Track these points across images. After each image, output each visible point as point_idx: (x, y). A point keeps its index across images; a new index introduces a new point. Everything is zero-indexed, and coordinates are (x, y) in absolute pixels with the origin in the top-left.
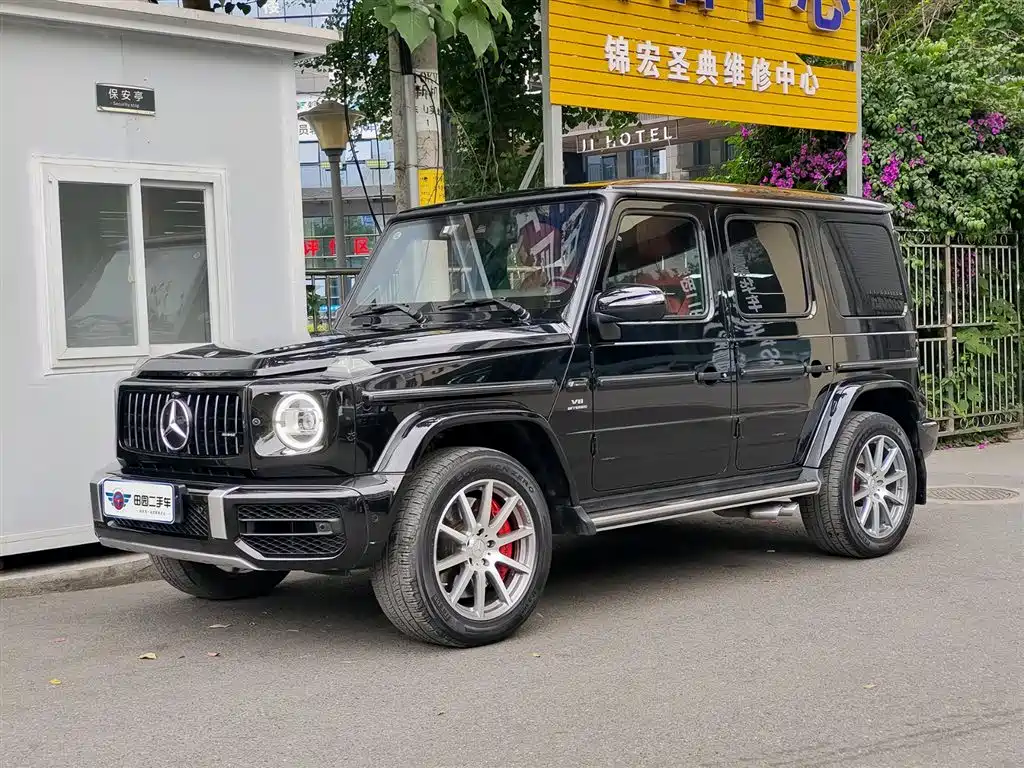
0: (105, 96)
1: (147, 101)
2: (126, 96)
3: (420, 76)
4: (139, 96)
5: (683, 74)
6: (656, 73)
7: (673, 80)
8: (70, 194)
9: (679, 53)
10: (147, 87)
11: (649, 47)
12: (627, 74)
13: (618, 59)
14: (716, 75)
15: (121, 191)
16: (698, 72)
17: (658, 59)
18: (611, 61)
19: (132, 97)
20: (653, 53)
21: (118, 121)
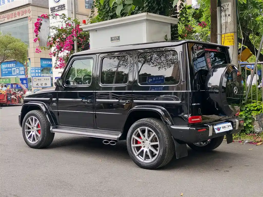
0: (112, 39)
3: (222, 6)
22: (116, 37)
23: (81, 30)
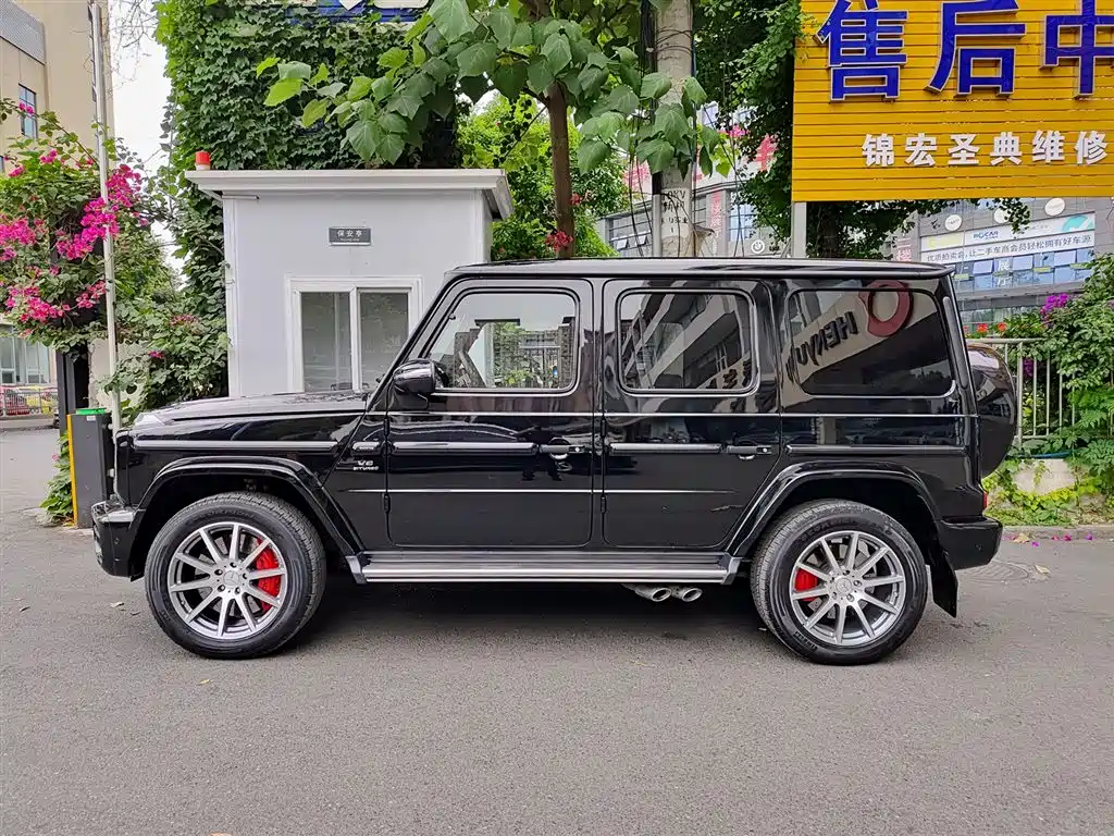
0: (334, 235)
1: (366, 236)
2: (350, 234)
3: (668, 195)
4: (359, 233)
5: (968, 158)
6: (931, 160)
7: (954, 165)
8: (308, 299)
9: (964, 140)
10: (365, 226)
11: (921, 138)
12: (890, 167)
13: (878, 155)
14: (1020, 154)
15: (345, 296)
16: (992, 154)
17: (935, 148)
18: (869, 156)
19: (354, 234)
20: (927, 143)
21: (343, 251)
22: (355, 230)
23: (201, 192)
